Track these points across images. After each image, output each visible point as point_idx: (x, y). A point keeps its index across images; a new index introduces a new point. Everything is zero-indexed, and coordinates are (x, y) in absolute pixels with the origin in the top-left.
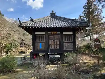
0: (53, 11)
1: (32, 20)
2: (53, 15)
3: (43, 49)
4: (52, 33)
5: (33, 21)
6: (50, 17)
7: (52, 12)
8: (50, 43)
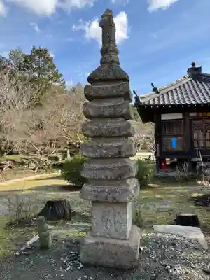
0: (193, 64)
1: (155, 90)
2: (195, 73)
3: (180, 149)
4: (201, 114)
5: (158, 93)
6: (189, 79)
7: (191, 66)
8: (195, 136)
